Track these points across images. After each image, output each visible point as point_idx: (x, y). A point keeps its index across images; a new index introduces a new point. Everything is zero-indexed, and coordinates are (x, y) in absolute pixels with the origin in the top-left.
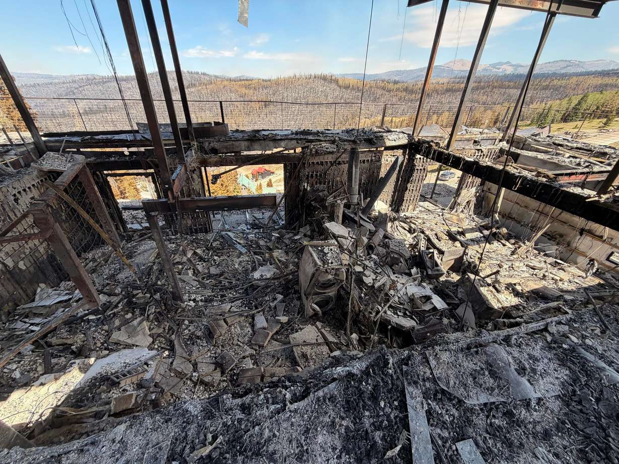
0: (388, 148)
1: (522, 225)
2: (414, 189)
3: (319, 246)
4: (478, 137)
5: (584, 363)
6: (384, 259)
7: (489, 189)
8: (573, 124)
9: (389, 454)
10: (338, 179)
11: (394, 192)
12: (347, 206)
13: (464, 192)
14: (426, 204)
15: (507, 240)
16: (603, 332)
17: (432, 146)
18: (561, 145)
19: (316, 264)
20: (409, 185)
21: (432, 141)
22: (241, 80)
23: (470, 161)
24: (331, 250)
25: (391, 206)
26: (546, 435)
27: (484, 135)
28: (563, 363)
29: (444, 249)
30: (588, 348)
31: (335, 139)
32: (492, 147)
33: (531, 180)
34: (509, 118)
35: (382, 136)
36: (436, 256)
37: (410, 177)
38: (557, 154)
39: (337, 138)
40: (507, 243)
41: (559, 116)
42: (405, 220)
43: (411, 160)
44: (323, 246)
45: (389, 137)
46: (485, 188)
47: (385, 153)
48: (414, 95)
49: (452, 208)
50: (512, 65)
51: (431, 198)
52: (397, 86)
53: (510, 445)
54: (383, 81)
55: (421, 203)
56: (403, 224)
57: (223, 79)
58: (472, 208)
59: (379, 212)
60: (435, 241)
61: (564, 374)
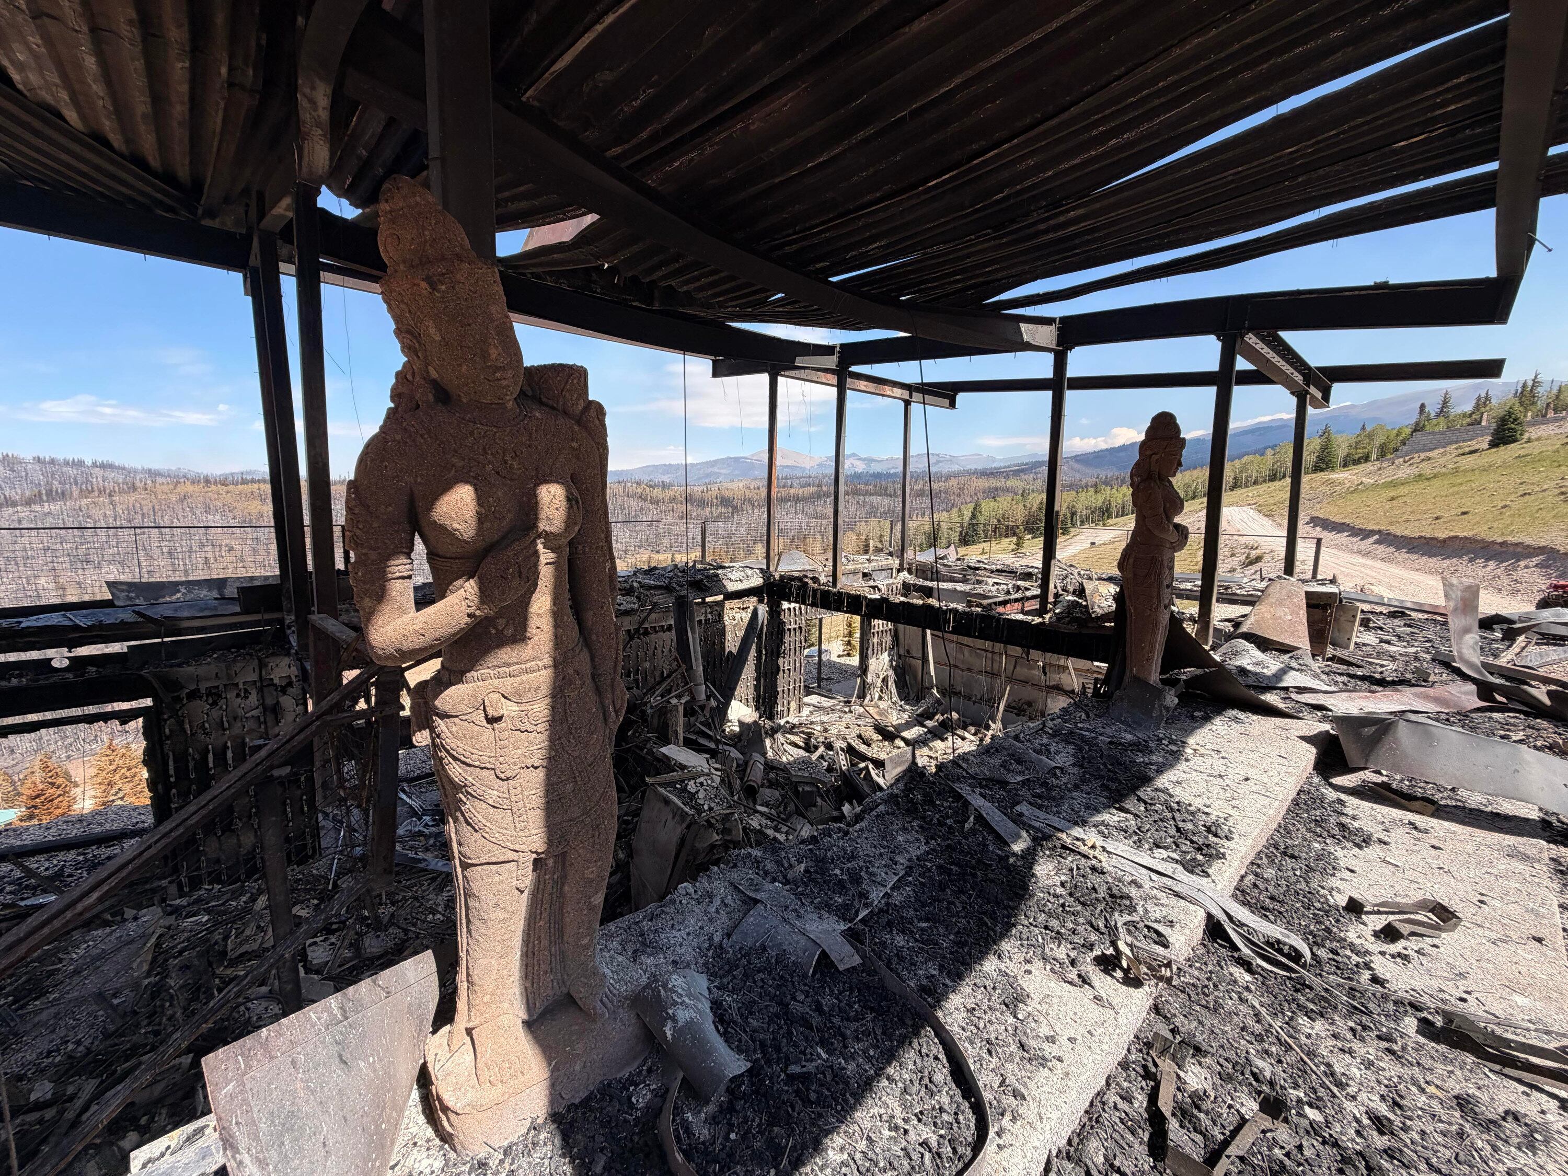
0: (731, 596)
1: (975, 702)
2: (792, 667)
3: (676, 783)
4: (867, 567)
5: (1082, 737)
6: (781, 809)
7: (908, 652)
8: (977, 548)
9: (967, 826)
10: (647, 665)
11: (757, 679)
12: (690, 712)
13: (873, 663)
14: (813, 699)
15: (965, 729)
16: (1088, 716)
17: (807, 583)
18: (978, 569)
19: (684, 815)
20: (781, 661)
21: (806, 576)
22: (244, 482)
23: (876, 600)
24: (702, 784)
25: (757, 709)
26: (1076, 787)
27: (874, 564)
28: (1068, 742)
29: (882, 756)
30: (1081, 729)
31: (632, 587)
32: (891, 581)
33: (964, 612)
34: (899, 536)
35: (717, 576)
36: (873, 773)
37: (779, 647)
38: (979, 582)
39: (635, 584)
40: (966, 735)
41: (955, 537)
42: (792, 729)
43: (775, 612)
44: (683, 781)
45: (730, 576)
46: (902, 652)
47: (728, 604)
48: (708, 510)
49: (862, 696)
50: (860, 459)
51: (819, 686)
52: (669, 493)
53: (1054, 799)
54: (638, 484)
55: (807, 700)
56: (792, 737)
57: (177, 479)
58: (894, 690)
59: (741, 723)
60: (863, 748)
61: (1071, 749)
